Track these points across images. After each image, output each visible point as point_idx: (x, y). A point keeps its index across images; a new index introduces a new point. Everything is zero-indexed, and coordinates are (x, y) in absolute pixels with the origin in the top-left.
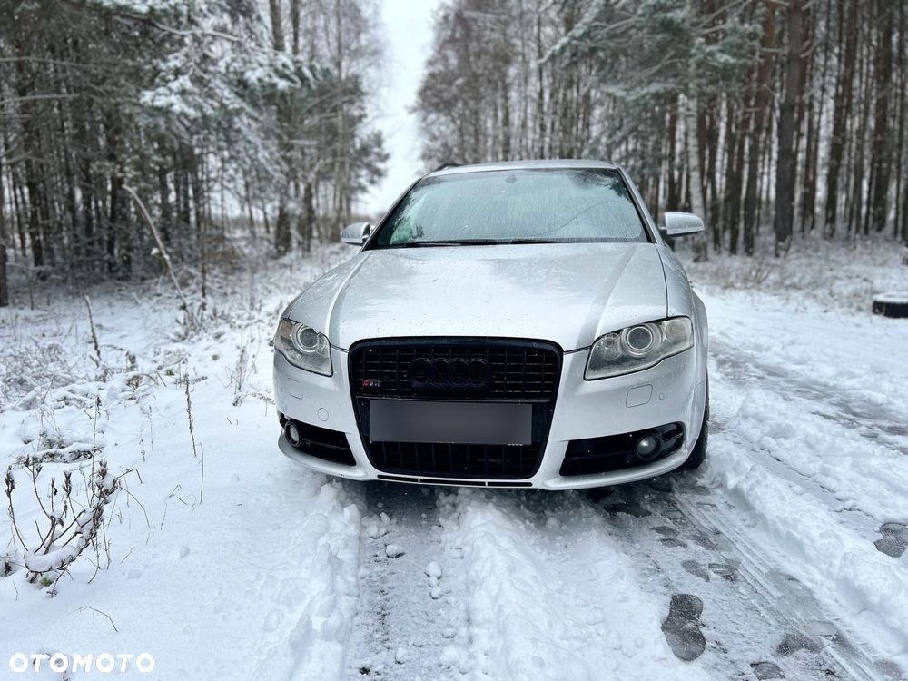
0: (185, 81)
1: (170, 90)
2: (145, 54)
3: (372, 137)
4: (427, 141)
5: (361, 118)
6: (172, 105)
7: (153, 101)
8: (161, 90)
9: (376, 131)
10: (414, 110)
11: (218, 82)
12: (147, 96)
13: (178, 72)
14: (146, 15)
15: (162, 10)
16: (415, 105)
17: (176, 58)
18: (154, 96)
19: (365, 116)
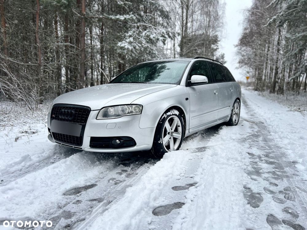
0: (131, 39)
1: (126, 42)
2: (123, 31)
3: (221, 56)
4: (241, 57)
5: (216, 50)
6: (125, 46)
7: (121, 45)
8: (123, 42)
9: (222, 54)
10: (237, 46)
11: (142, 39)
12: (119, 44)
13: (130, 36)
14: (123, 20)
15: (128, 19)
16: (237, 44)
17: (131, 32)
18: (121, 44)
19: (218, 49)
